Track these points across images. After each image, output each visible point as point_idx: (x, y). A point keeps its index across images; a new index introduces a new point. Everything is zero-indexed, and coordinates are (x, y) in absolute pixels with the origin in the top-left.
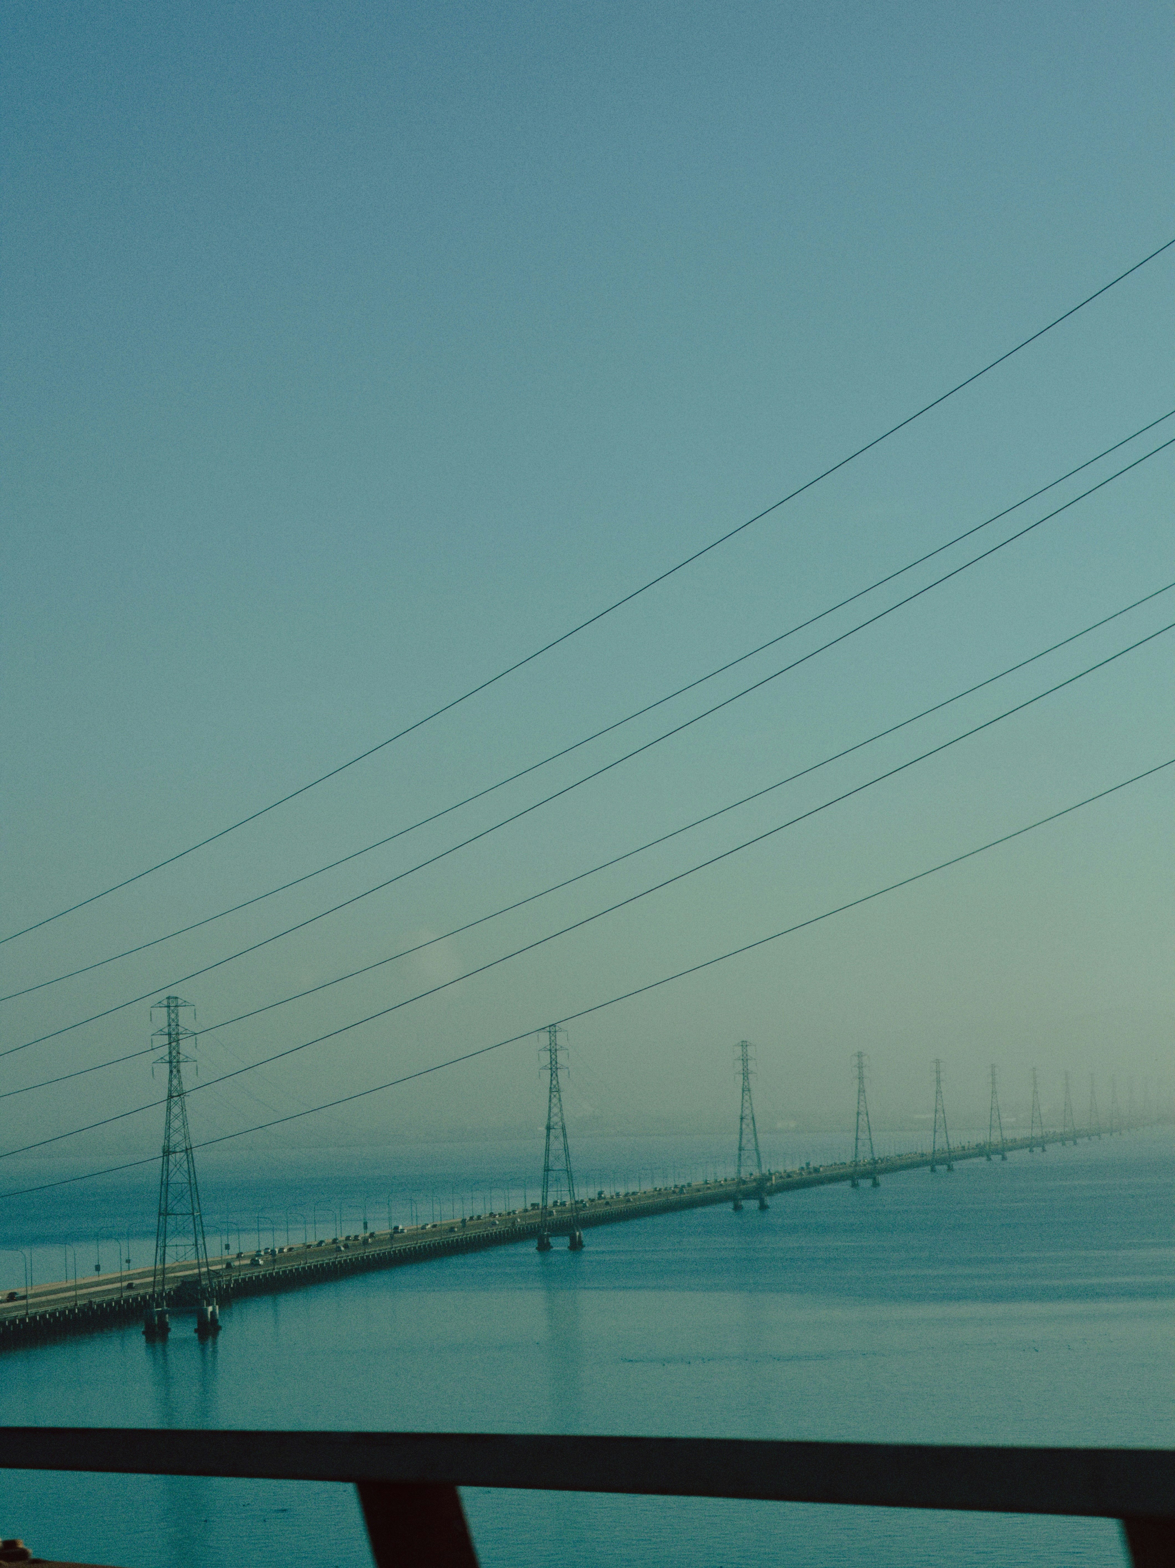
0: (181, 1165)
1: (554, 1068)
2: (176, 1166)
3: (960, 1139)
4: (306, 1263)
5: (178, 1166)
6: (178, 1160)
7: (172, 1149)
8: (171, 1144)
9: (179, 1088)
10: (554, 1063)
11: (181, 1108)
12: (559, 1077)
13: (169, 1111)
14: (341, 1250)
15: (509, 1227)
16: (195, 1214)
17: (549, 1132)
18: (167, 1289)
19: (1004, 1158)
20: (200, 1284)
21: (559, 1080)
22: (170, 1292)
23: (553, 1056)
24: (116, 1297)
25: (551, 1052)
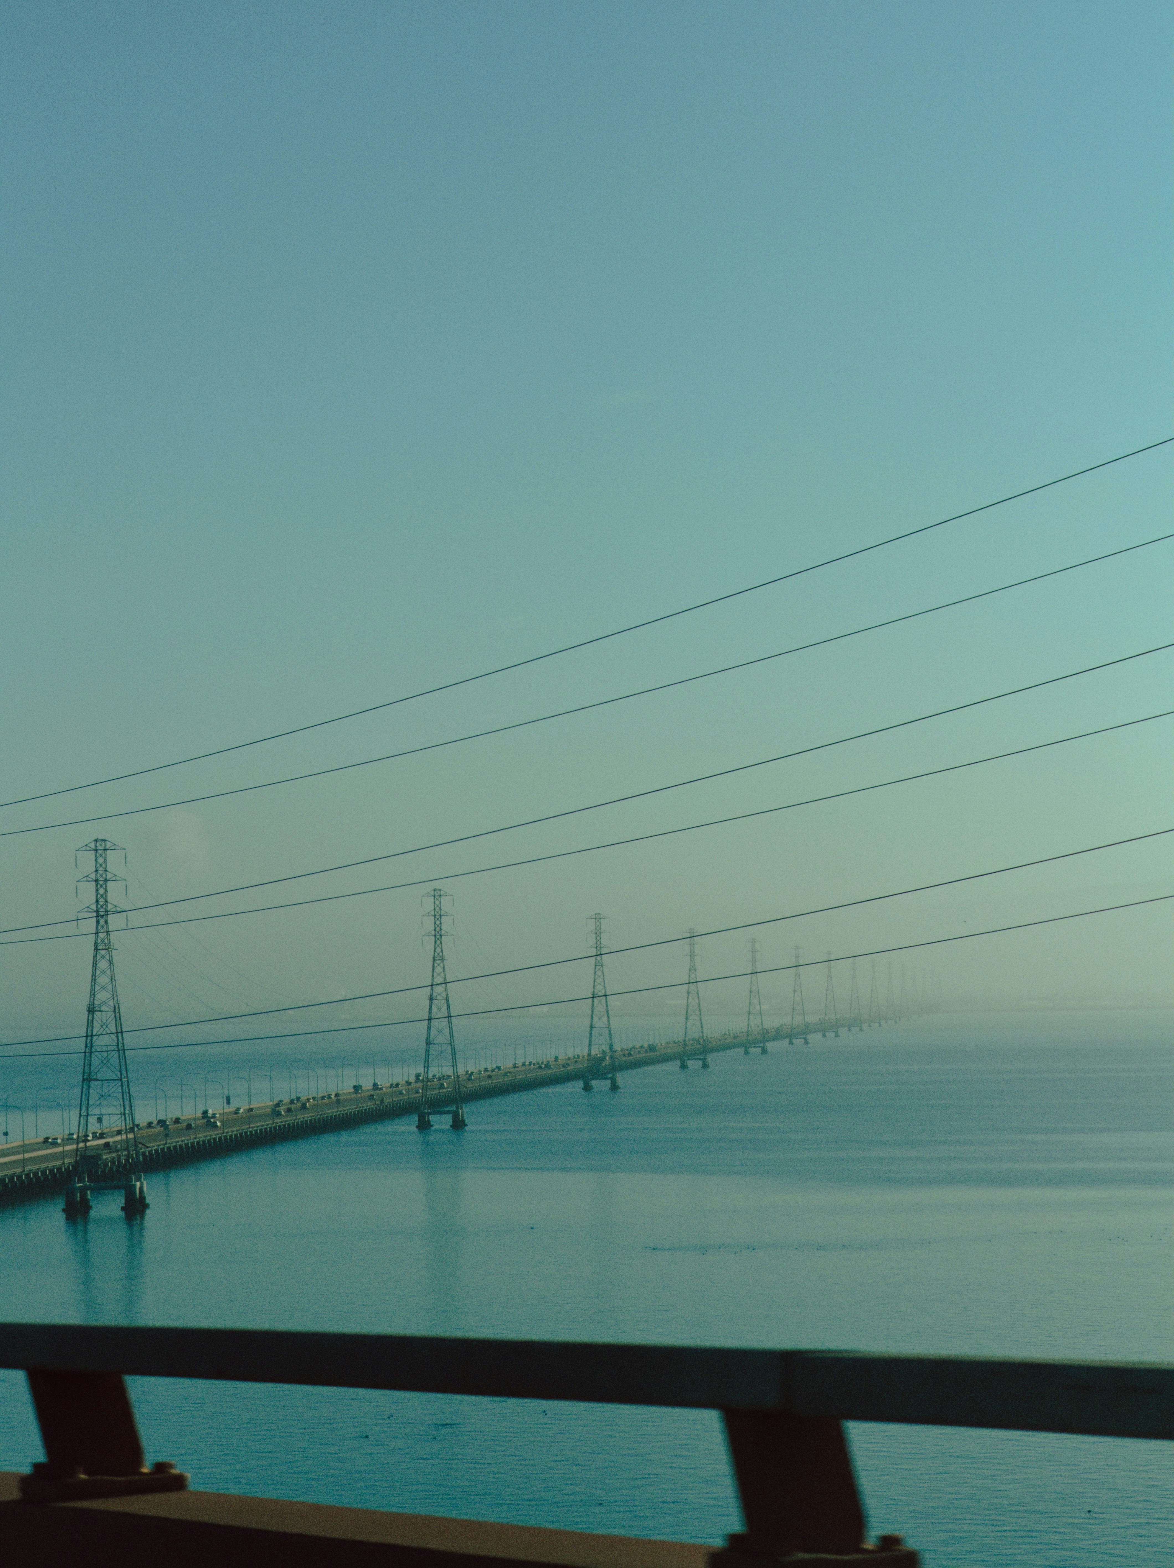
0: (107, 1027)
1: (438, 935)
2: (102, 1026)
3: (772, 1023)
4: (195, 1138)
5: (104, 1027)
6: (104, 1021)
7: (96, 1008)
8: (96, 1002)
9: (106, 940)
10: (438, 929)
11: (109, 962)
12: (443, 944)
13: (95, 965)
14: (217, 1126)
15: (378, 1105)
16: (123, 1080)
17: (432, 1003)
18: (66, 1164)
19: (806, 1042)
20: (100, 1159)
21: (443, 947)
22: (68, 1167)
23: (438, 922)
24: (19, 1170)
25: (435, 917)
